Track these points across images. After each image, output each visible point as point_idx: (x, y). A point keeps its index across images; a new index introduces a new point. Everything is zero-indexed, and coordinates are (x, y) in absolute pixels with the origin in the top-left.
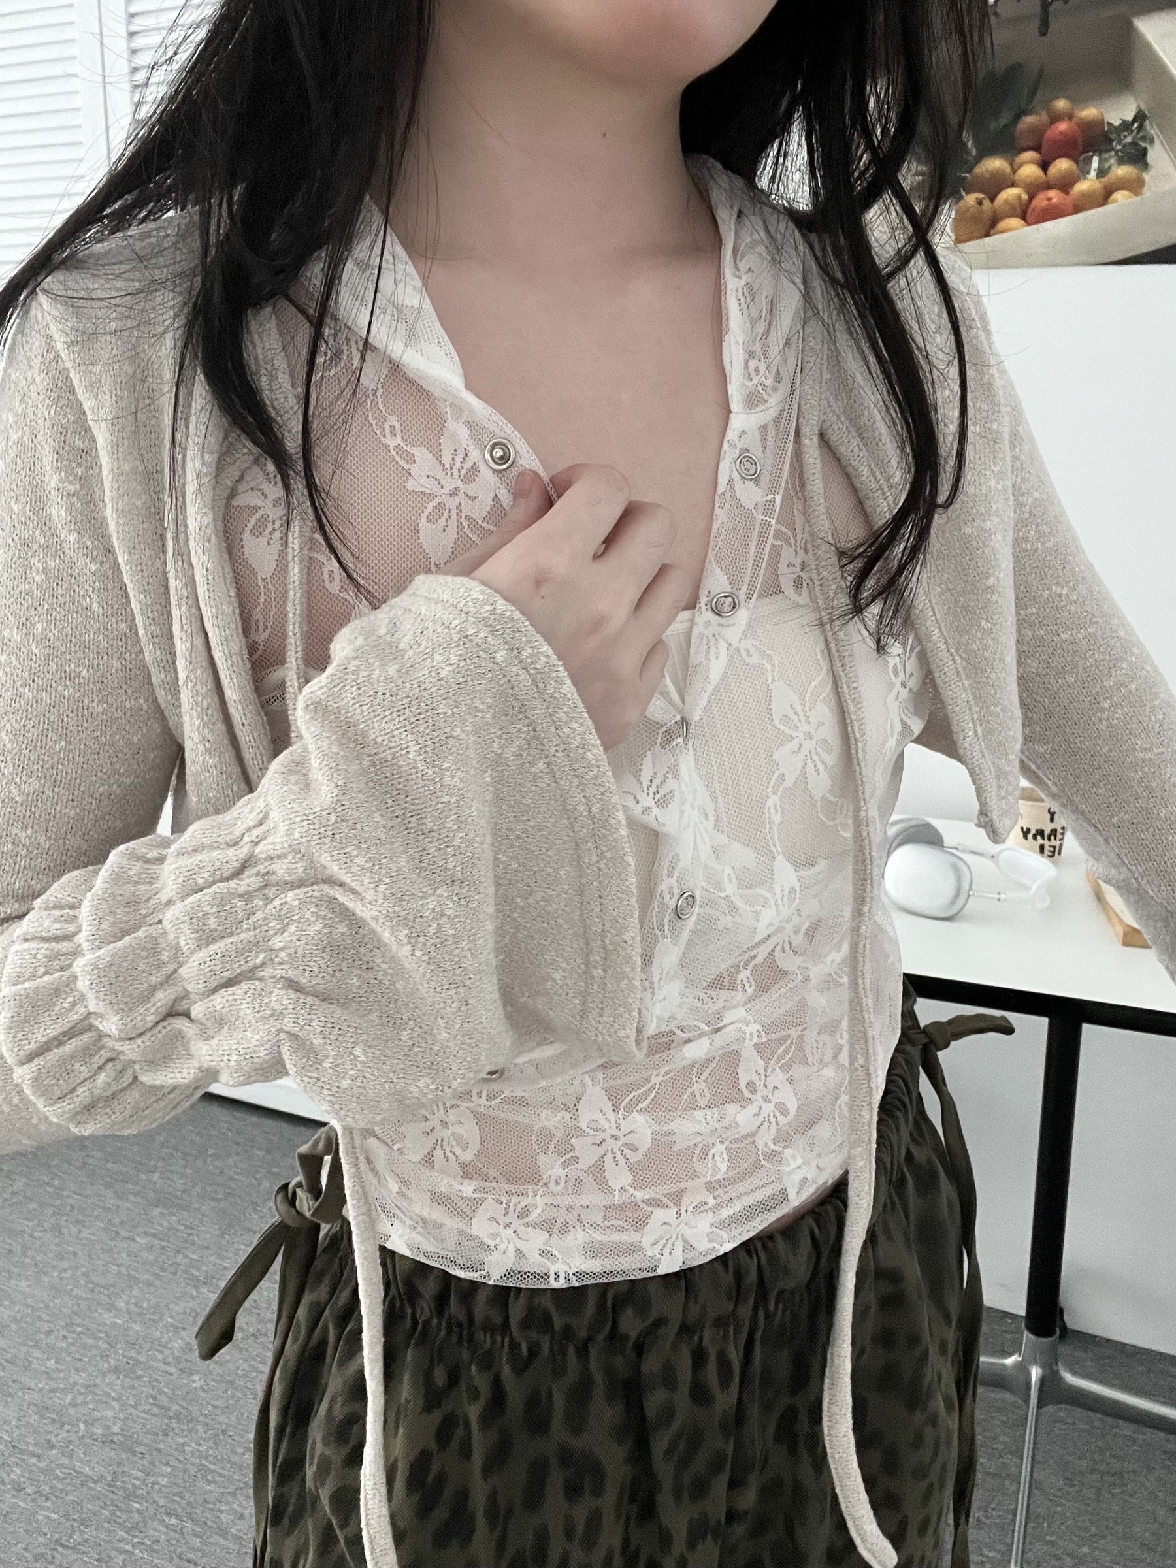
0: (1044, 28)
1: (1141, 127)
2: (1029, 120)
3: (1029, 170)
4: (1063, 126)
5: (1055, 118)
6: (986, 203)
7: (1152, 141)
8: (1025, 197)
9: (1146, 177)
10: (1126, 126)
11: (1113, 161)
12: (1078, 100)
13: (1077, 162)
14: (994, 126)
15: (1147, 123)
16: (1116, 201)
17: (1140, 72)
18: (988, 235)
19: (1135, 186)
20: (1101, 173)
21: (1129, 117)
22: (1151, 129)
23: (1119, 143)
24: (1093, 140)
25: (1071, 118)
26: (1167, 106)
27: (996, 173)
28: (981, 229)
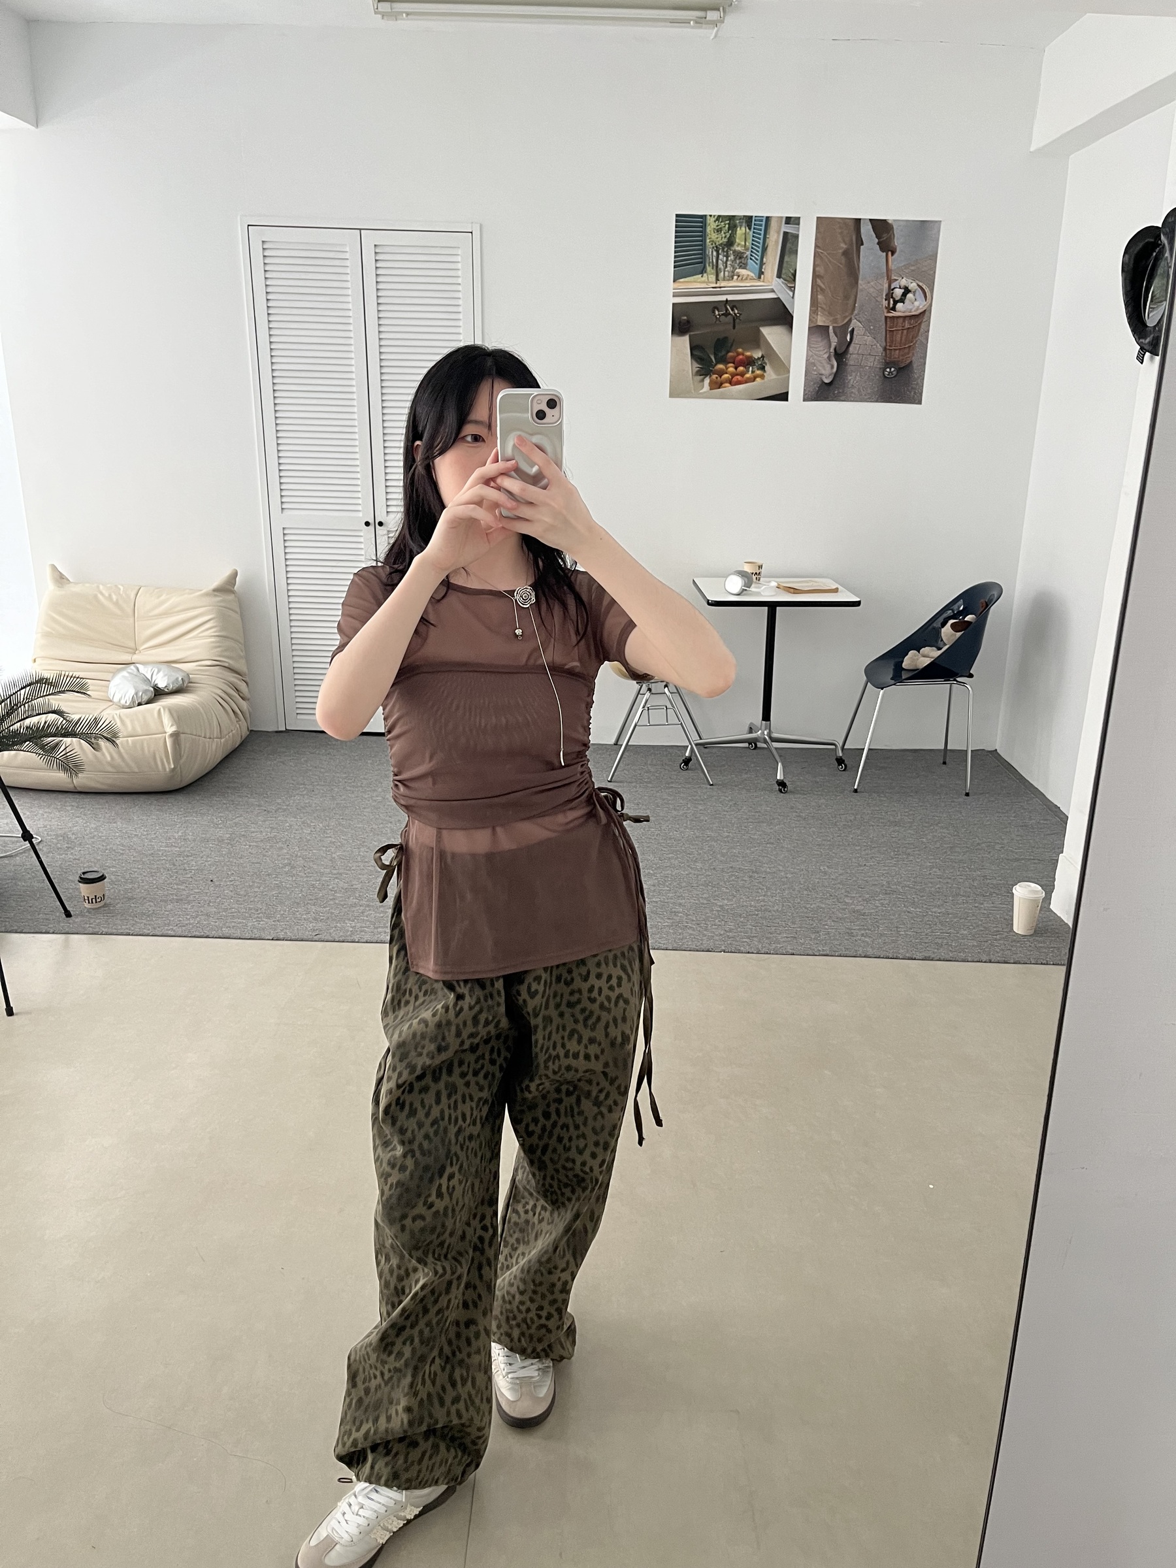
0: (734, 327)
2: (730, 354)
3: (731, 369)
4: (741, 357)
5: (739, 354)
6: (719, 378)
7: (766, 364)
8: (730, 377)
9: (765, 374)
10: (759, 358)
11: (756, 369)
12: (745, 349)
13: (745, 368)
14: (720, 355)
15: (765, 358)
16: (757, 380)
17: (763, 344)
18: (719, 388)
19: (762, 377)
20: (753, 372)
21: (760, 356)
22: (766, 360)
23: (757, 363)
24: (750, 362)
25: (743, 355)
26: (770, 354)
27: (721, 369)
28: (718, 386)
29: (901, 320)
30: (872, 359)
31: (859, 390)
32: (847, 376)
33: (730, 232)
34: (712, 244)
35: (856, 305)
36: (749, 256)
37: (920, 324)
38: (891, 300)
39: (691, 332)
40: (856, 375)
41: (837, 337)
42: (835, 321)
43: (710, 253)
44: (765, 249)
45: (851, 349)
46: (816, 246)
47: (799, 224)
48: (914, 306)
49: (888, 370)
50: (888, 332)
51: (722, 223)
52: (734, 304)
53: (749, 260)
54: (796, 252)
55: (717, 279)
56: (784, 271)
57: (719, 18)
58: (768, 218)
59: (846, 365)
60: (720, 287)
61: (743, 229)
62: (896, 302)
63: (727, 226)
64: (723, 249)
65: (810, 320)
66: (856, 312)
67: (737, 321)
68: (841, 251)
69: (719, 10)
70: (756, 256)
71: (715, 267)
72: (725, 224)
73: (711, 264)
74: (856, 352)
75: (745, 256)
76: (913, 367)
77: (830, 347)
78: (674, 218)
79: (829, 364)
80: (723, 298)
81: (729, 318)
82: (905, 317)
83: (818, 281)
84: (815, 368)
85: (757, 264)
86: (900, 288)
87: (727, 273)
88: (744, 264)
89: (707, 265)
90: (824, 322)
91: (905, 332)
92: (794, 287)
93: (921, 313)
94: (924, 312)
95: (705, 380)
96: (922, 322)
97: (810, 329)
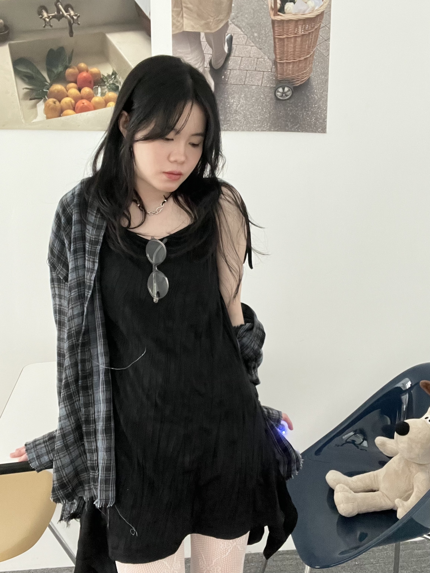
0: (71, 33)
1: (115, 77)
2: (69, 71)
3: (73, 90)
4: (84, 74)
5: (81, 71)
6: (57, 103)
8: (73, 101)
10: (109, 77)
11: (106, 90)
12: (89, 64)
13: (92, 89)
14: (56, 71)
15: (117, 76)
16: (110, 106)
17: (111, 56)
18: (60, 116)
20: (103, 94)
21: (110, 73)
22: (119, 79)
23: (108, 83)
25: (87, 71)
27: (59, 91)
28: (57, 114)
29: (292, 26)
30: (259, 75)
31: (245, 116)
32: (228, 98)
35: (233, 5)
37: (317, 30)
39: (12, 40)
40: (240, 97)
41: (211, 46)
42: (207, 26)
45: (231, 63)
48: (308, 7)
49: (281, 90)
50: (277, 40)
59: (226, 83)
62: (284, 2)
65: (173, 24)
66: (233, 14)
67: (74, 25)
74: (237, 67)
76: (311, 86)
77: (203, 59)
81: (64, 23)
82: (297, 21)
90: (193, 27)
91: (299, 39)
93: (318, 16)
94: (322, 14)
95: (38, 105)
96: (319, 28)
97: (174, 36)
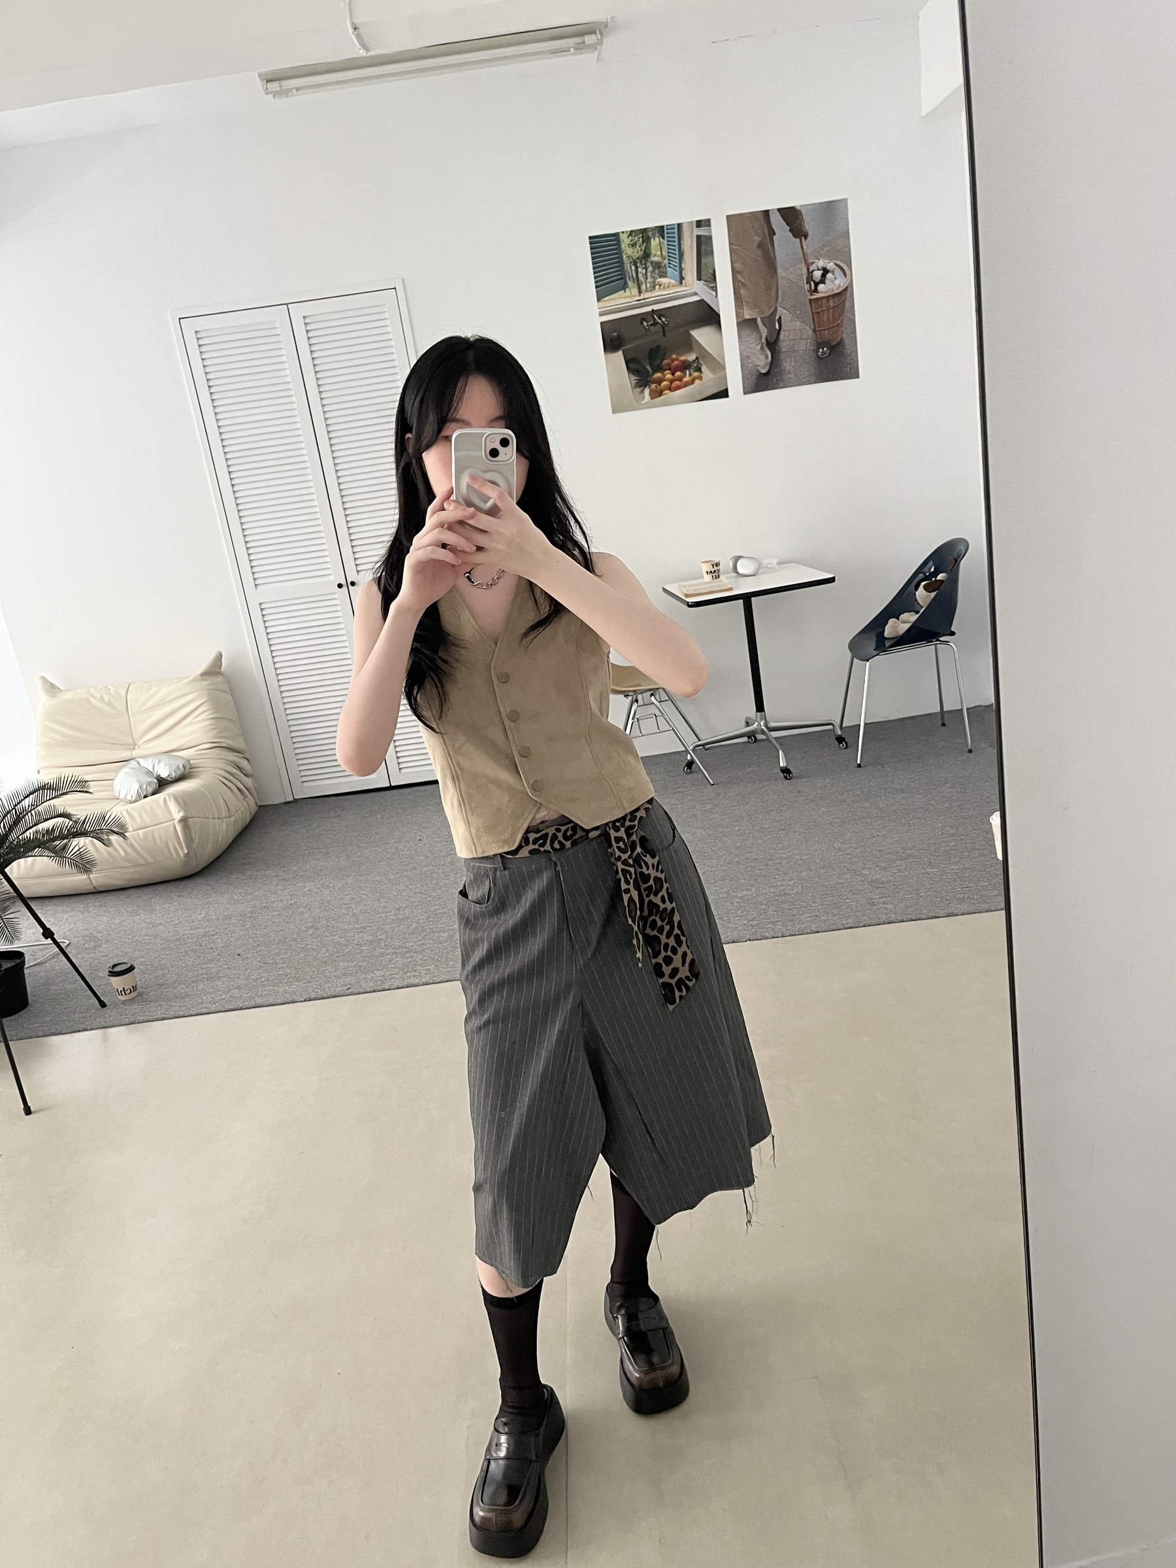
0: (664, 335)
2: (665, 362)
3: (669, 376)
4: (676, 363)
5: (673, 360)
6: (658, 386)
7: (702, 365)
8: (669, 384)
9: (702, 375)
10: (694, 361)
11: (692, 371)
12: (679, 354)
13: (682, 372)
14: (656, 364)
15: (699, 360)
16: (696, 382)
17: (695, 346)
18: (660, 396)
19: (700, 378)
20: (690, 375)
21: (694, 358)
22: (701, 361)
23: (693, 366)
24: (685, 366)
25: (678, 360)
26: (704, 354)
27: (659, 378)
28: (658, 395)
29: (824, 301)
30: (804, 342)
31: (795, 374)
32: (782, 363)
33: (645, 244)
34: (629, 259)
35: (779, 293)
36: (667, 264)
37: (845, 300)
38: (812, 283)
39: (624, 346)
40: (791, 360)
41: (765, 326)
42: (762, 312)
43: (629, 268)
44: (681, 255)
45: (782, 336)
46: (730, 244)
47: (709, 225)
48: (835, 285)
49: (821, 350)
50: (814, 314)
51: (636, 238)
52: (660, 313)
53: (668, 269)
54: (712, 252)
55: (640, 292)
56: (703, 273)
57: (597, 41)
58: (679, 225)
59: (780, 352)
60: (644, 299)
61: (657, 239)
62: (816, 284)
63: (641, 239)
64: (641, 262)
65: (737, 315)
66: (780, 300)
67: (666, 329)
68: (756, 244)
69: (595, 33)
70: (674, 264)
71: (636, 281)
72: (639, 238)
73: (631, 279)
74: (786, 339)
75: (663, 265)
76: (844, 343)
77: (761, 337)
78: (588, 241)
79: (763, 354)
80: (649, 309)
81: (659, 328)
82: (828, 297)
83: (739, 276)
84: (750, 361)
85: (676, 270)
86: (818, 270)
87: (648, 285)
88: (663, 272)
89: (628, 280)
90: (751, 315)
91: (831, 311)
92: (716, 287)
93: (843, 291)
94: (846, 289)
95: (645, 390)
96: (845, 299)
97: (738, 324)
